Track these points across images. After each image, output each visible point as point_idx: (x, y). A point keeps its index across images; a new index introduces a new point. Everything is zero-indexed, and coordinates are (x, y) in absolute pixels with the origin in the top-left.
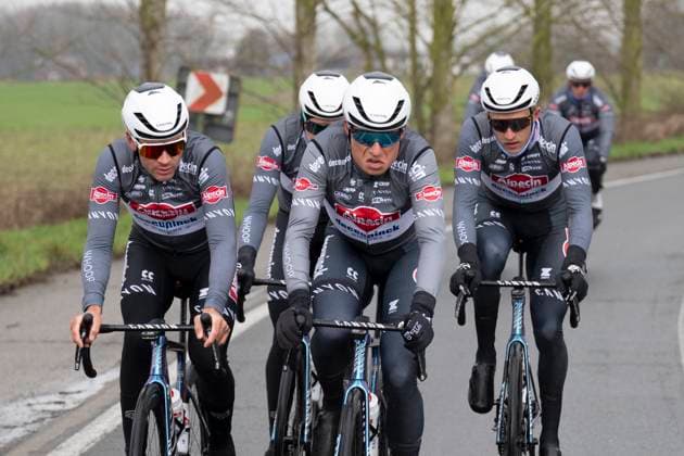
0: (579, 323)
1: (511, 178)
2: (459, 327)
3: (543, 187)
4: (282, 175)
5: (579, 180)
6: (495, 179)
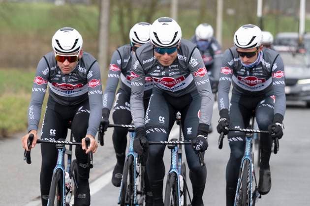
0: (278, 152)
1: (247, 79)
2: (219, 150)
3: (263, 84)
4: (122, 74)
5: (281, 82)
6: (240, 79)
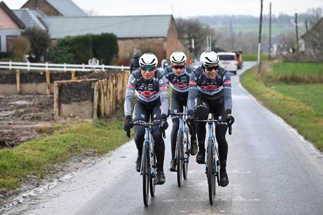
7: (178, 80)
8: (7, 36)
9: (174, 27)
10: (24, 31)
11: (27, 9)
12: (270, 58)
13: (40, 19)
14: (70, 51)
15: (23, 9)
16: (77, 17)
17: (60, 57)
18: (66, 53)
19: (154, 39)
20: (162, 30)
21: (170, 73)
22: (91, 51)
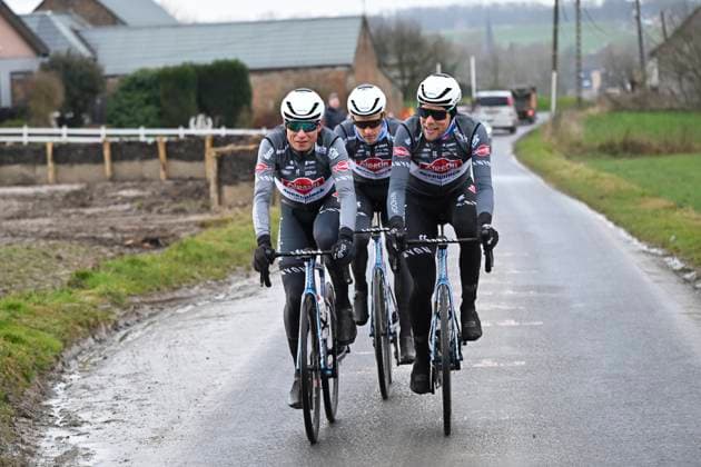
7: (368, 153)
8: (12, 74)
9: (369, 43)
10: (46, 60)
11: (49, 13)
12: (580, 104)
13: (76, 33)
14: (148, 102)
15: (40, 13)
16: (158, 27)
17: (128, 114)
18: (140, 107)
19: (326, 70)
20: (344, 49)
21: (350, 138)
22: (193, 100)
